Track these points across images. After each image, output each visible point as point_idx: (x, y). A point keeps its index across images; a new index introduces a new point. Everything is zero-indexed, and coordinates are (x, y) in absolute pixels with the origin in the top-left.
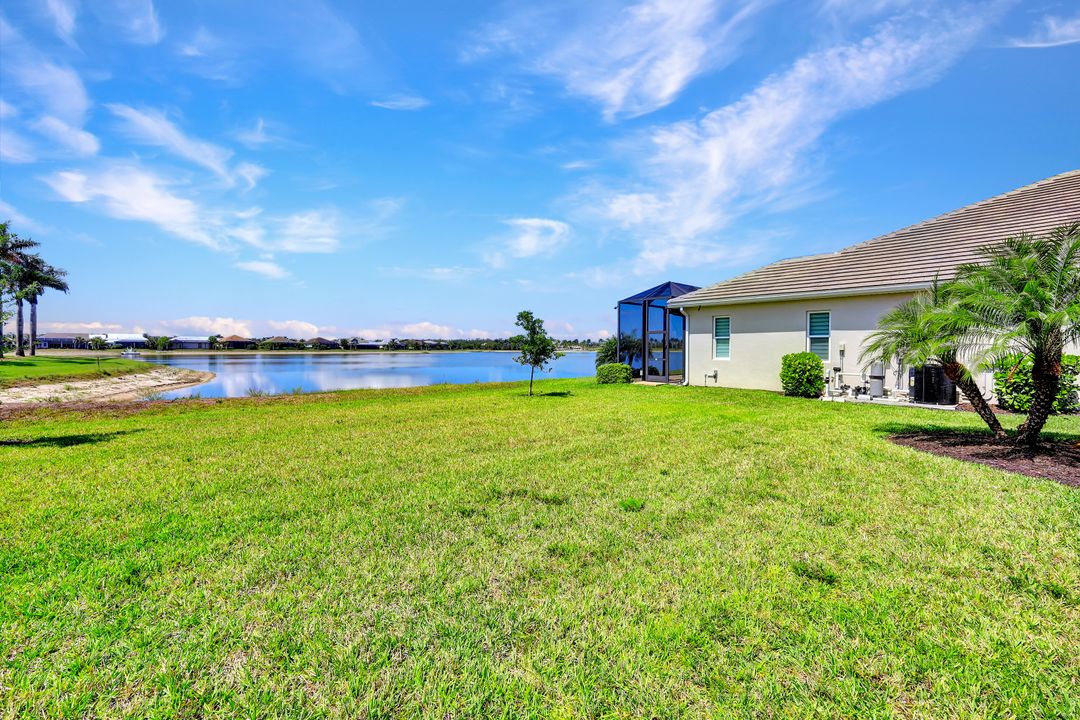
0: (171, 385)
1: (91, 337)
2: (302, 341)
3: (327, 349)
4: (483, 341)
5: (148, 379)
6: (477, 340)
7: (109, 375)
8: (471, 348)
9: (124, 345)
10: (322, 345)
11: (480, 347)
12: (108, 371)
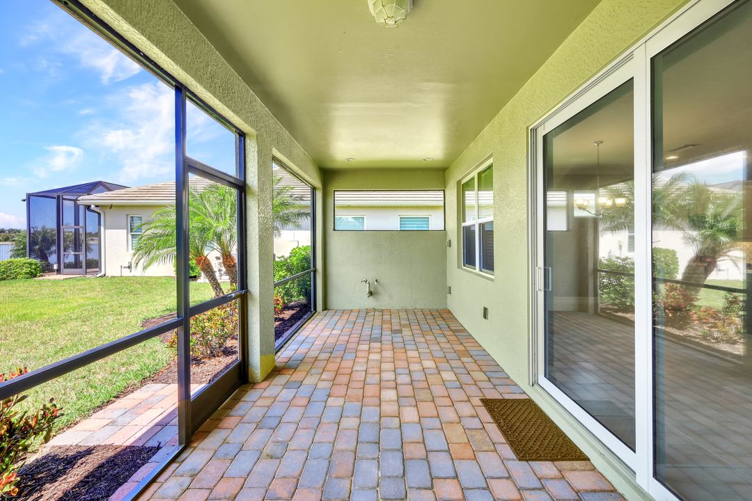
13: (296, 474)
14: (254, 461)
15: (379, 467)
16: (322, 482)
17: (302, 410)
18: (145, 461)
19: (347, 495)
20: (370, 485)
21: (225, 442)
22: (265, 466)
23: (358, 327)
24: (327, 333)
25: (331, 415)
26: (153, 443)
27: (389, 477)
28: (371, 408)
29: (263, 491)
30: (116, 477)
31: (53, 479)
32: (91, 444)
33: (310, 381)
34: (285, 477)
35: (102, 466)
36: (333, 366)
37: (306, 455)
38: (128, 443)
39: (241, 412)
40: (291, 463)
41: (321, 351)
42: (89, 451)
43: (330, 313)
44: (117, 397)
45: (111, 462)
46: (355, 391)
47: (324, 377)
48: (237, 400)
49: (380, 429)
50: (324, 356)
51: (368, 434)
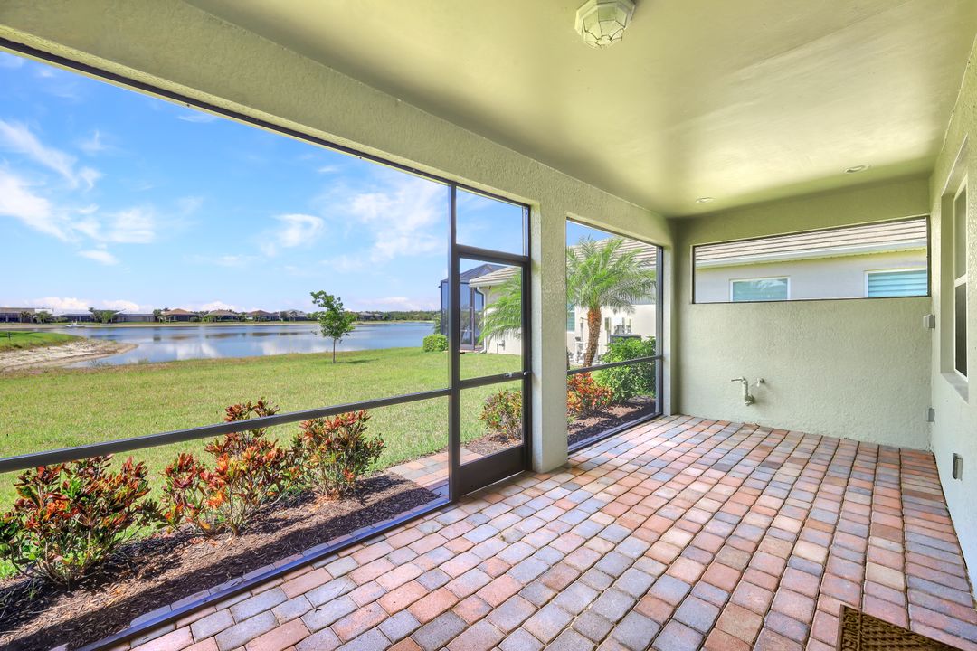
0: (83, 356)
1: (37, 311)
2: (244, 313)
3: (266, 321)
4: (416, 313)
5: (60, 351)
6: (411, 312)
7: (20, 347)
8: (404, 319)
9: (69, 319)
10: (262, 317)
11: (413, 318)
12: (19, 345)
13: (512, 563)
14: (489, 536)
15: (594, 600)
16: (528, 580)
17: (561, 512)
18: (426, 501)
19: (542, 603)
20: (571, 609)
21: (480, 511)
22: (496, 544)
23: (708, 445)
24: (654, 443)
25: (587, 529)
26: (437, 492)
27: (598, 614)
28: (639, 541)
29: (479, 561)
30: (405, 503)
31: (379, 490)
32: (407, 478)
33: (593, 488)
34: (503, 560)
35: (402, 494)
36: (630, 482)
37: (533, 552)
38: (424, 486)
39: (507, 494)
40: (516, 552)
41: (631, 461)
42: (402, 482)
43: (682, 419)
44: (438, 452)
45: (409, 493)
46: (635, 515)
47: (610, 489)
48: (513, 482)
49: (631, 566)
50: (630, 467)
51: (611, 564)
